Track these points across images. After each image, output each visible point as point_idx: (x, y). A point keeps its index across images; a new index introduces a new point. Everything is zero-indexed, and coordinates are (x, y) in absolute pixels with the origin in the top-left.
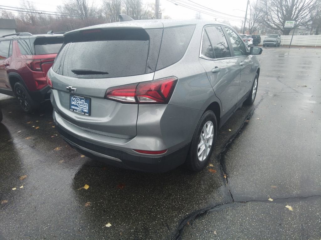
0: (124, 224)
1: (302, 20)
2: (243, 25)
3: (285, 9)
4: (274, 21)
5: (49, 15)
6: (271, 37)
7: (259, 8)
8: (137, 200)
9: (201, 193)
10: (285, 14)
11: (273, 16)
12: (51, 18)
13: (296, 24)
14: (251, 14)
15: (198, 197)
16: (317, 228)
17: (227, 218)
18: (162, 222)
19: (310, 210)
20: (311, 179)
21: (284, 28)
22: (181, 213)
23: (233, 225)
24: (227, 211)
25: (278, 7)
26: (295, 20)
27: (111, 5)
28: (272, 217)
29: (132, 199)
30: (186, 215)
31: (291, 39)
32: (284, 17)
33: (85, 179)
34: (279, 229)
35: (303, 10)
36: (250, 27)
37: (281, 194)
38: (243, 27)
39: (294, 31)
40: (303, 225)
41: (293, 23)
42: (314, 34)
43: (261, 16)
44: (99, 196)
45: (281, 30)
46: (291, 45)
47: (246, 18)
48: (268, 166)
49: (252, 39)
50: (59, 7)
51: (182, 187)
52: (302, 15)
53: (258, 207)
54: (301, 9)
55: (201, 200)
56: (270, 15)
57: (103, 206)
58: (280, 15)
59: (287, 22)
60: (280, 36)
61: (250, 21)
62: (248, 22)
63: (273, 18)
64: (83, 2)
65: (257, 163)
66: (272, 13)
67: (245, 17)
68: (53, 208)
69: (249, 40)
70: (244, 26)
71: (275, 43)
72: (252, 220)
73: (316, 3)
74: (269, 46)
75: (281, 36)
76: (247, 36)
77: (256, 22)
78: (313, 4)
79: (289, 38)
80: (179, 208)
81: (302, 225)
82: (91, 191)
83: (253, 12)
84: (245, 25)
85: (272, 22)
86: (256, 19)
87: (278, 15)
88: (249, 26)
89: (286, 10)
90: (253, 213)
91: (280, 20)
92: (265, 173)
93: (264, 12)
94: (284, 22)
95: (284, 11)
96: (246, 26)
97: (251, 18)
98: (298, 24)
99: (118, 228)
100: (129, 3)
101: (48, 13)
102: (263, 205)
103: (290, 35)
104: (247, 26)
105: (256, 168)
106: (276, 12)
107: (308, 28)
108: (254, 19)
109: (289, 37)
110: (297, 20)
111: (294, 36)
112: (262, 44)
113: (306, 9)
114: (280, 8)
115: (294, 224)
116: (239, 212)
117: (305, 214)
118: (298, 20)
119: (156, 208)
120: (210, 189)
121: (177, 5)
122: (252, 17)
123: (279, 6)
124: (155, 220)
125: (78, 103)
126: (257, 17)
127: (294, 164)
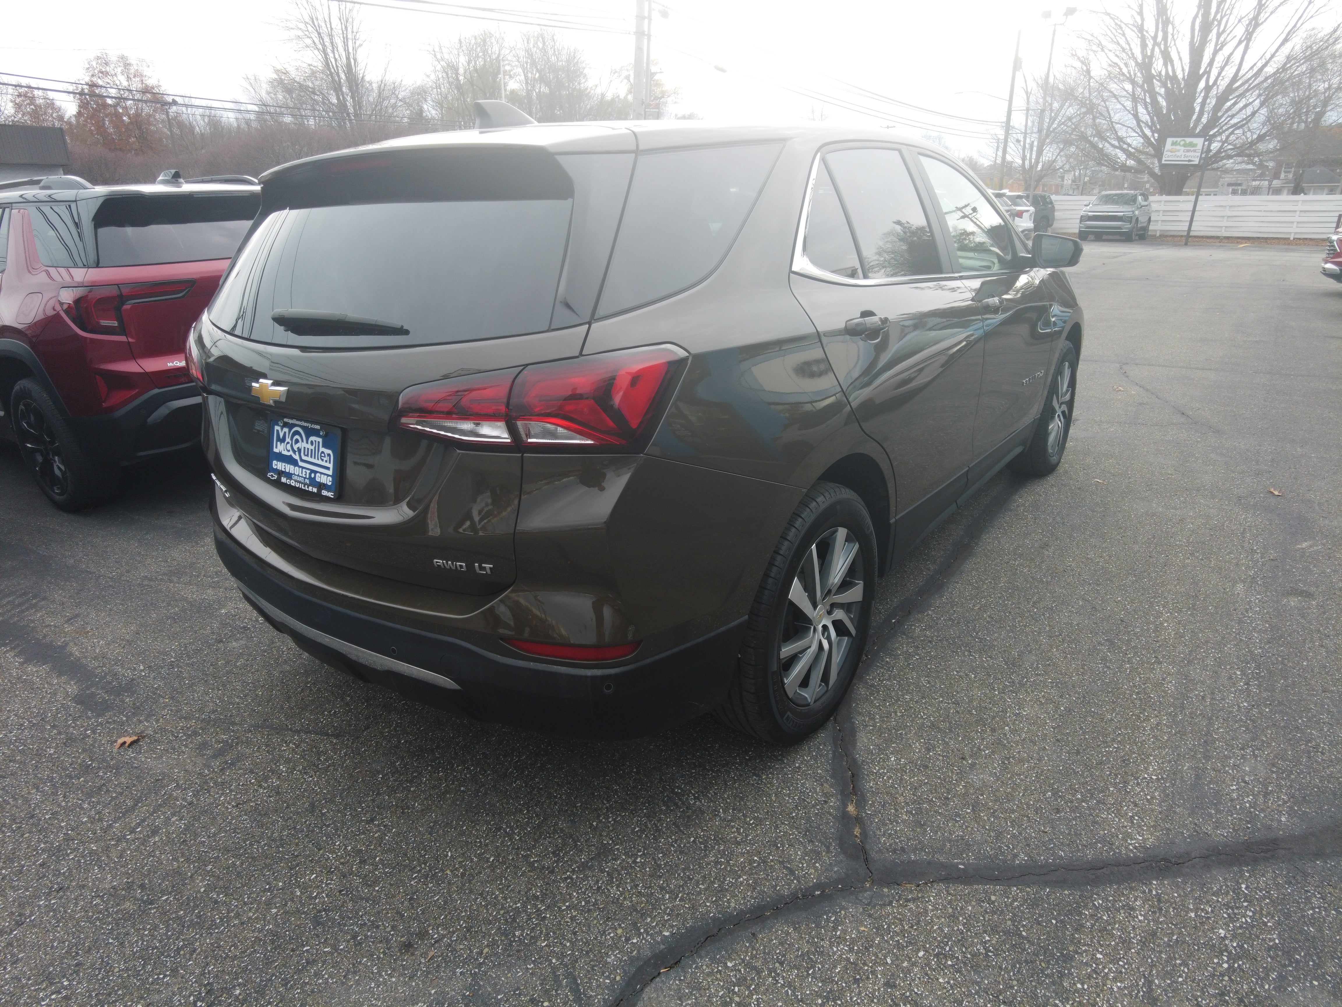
0: (391, 976)
1: (1232, 133)
2: (1000, 153)
3: (1162, 91)
4: (1120, 139)
5: (207, 112)
6: (1109, 200)
7: (1061, 86)
8: (463, 875)
9: (738, 844)
10: (1164, 112)
11: (1116, 118)
12: (214, 123)
13: (1209, 150)
14: (1028, 110)
15: (721, 863)
16: (1212, 991)
17: (834, 953)
18: (554, 969)
19: (1193, 915)
20: (1210, 782)
21: (1162, 166)
22: (639, 929)
23: (856, 981)
24: (837, 923)
25: (1133, 82)
26: (1204, 133)
27: (461, 71)
28: (1024, 950)
29: (442, 870)
30: (659, 939)
31: (1191, 209)
32: (1160, 123)
33: (260, 786)
34: (1048, 998)
35: (1237, 94)
36: (1027, 163)
37: (1079, 850)
38: (999, 161)
39: (1202, 176)
40: (1151, 982)
41: (1195, 145)
42: (1285, 191)
43: (1070, 119)
44: (307, 857)
45: (1152, 174)
46: (1192, 234)
47: (1008, 127)
48: (1035, 728)
49: (1032, 209)
50: (253, 82)
51: (660, 820)
52: (1233, 116)
53: (973, 907)
54: (1229, 89)
55: (733, 872)
56: (1106, 114)
57: (316, 898)
58: (1144, 115)
59: (1174, 144)
60: (1146, 199)
61: (1025, 138)
62: (1018, 141)
63: (1117, 126)
64: (348, 59)
65: (994, 718)
66: (1113, 105)
67: (1004, 119)
68: (100, 912)
69: (1020, 214)
70: (1004, 158)
71: (1126, 227)
72: (939, 963)
73: (1287, 70)
74: (1104, 237)
75: (1151, 198)
76: (1010, 198)
77: (1051, 143)
78: (1275, 74)
79: (1182, 206)
80: (634, 908)
81: (1149, 983)
82: (276, 835)
83: (1037, 103)
84: (1005, 152)
85: (1116, 143)
86: (1049, 127)
87: (1136, 116)
88: (1024, 159)
89: (1169, 95)
90: (946, 930)
91: (1144, 136)
92: (1021, 761)
93: (1082, 104)
94: (1161, 141)
95: (1160, 99)
96: (1009, 158)
97: (1030, 124)
98: (1219, 152)
99: (361, 993)
100: (534, 63)
101: (204, 103)
102: (993, 898)
103: (1188, 194)
104: (1014, 157)
105: (983, 739)
106: (1129, 104)
107: (1261, 166)
108: (1040, 131)
109: (1183, 203)
110: (1211, 133)
111: (1200, 198)
112: (1077, 231)
113: (1247, 90)
114: (1142, 87)
115: (1114, 978)
116: (889, 927)
117: (1165, 935)
118: (1214, 136)
119: (539, 910)
120: (777, 827)
122: (1033, 122)
123: (1139, 80)
124: (526, 959)
126: (1052, 120)
127: (1147, 719)
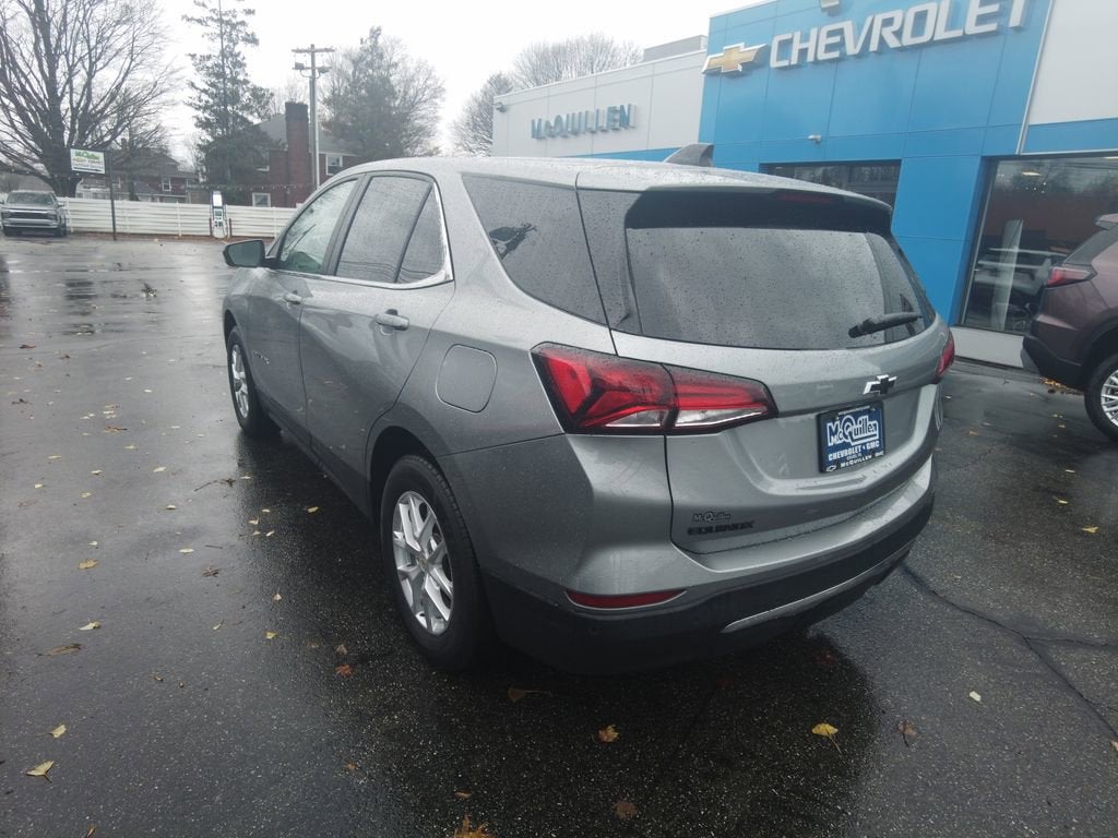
125: (851, 433)
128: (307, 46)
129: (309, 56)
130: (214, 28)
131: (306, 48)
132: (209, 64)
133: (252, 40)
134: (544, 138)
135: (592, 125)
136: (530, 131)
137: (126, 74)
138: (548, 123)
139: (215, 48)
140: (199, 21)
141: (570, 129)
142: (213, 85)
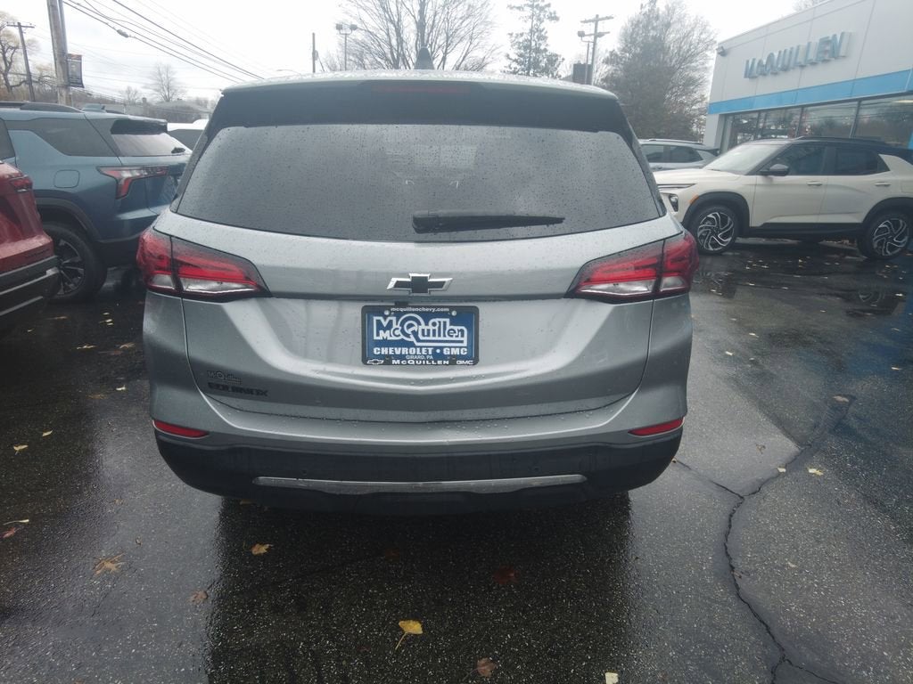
121: (126, 36)
125: (415, 333)
128: (592, 17)
129: (593, 25)
130: (528, 11)
131: (591, 18)
132: (521, 40)
133: (554, 18)
134: (756, 77)
135: (800, 59)
136: (744, 70)
137: (466, 54)
138: (760, 62)
139: (527, 27)
140: (519, 8)
141: (779, 66)
142: (521, 55)
